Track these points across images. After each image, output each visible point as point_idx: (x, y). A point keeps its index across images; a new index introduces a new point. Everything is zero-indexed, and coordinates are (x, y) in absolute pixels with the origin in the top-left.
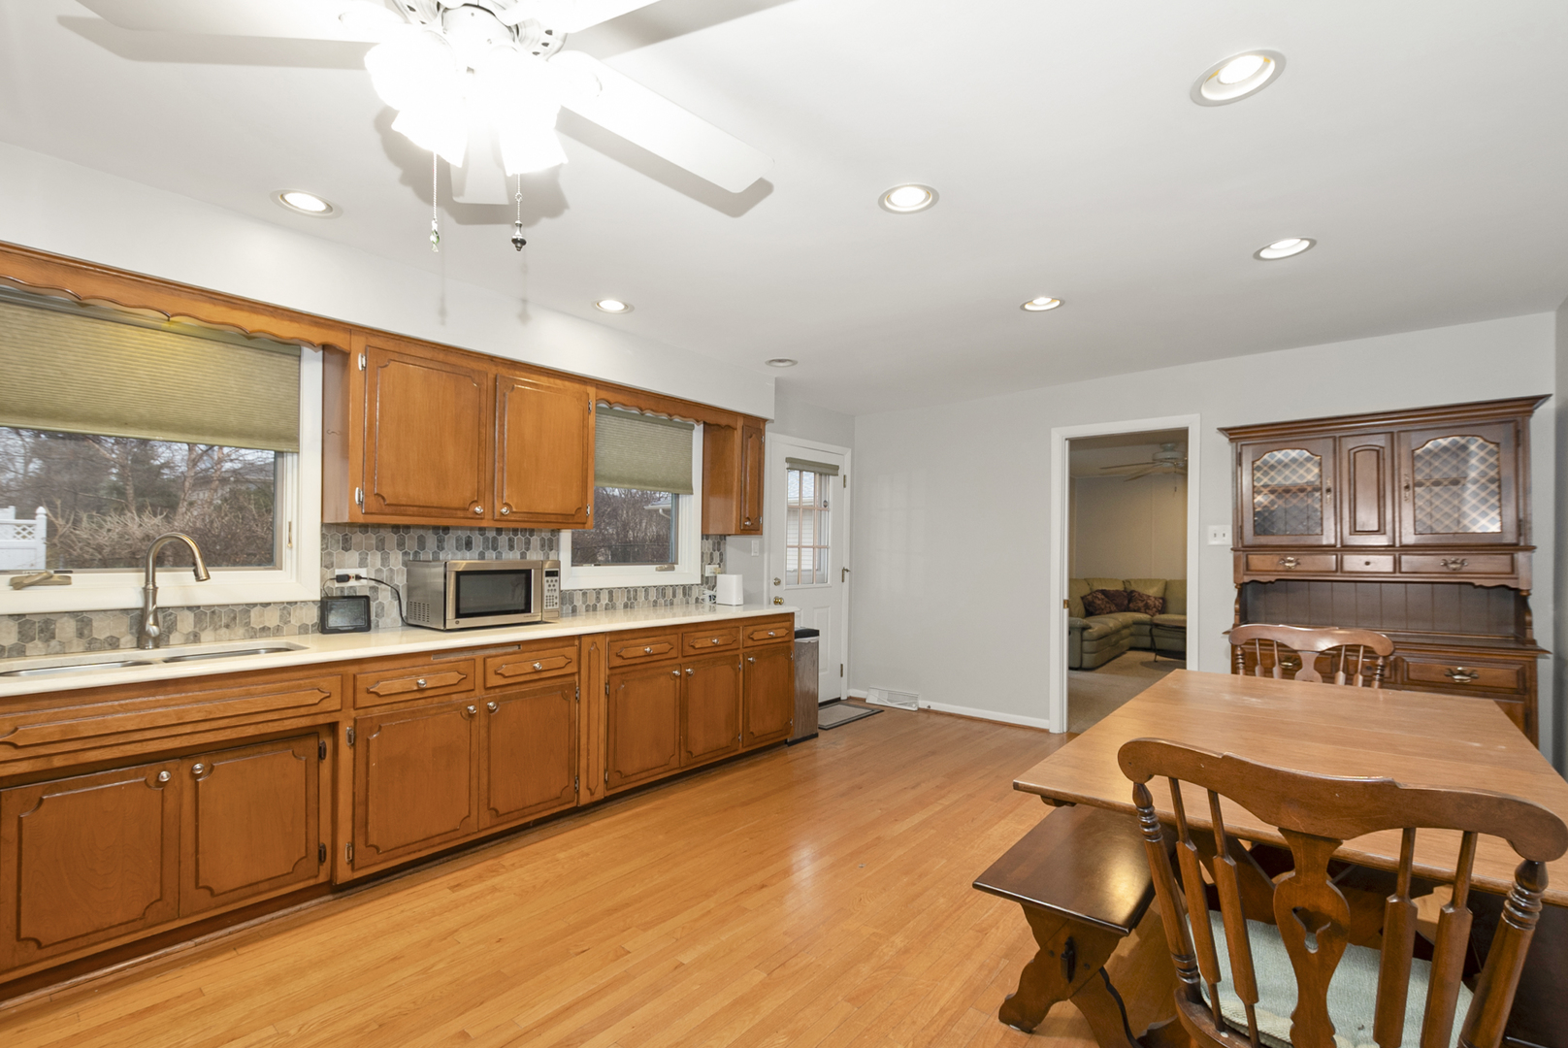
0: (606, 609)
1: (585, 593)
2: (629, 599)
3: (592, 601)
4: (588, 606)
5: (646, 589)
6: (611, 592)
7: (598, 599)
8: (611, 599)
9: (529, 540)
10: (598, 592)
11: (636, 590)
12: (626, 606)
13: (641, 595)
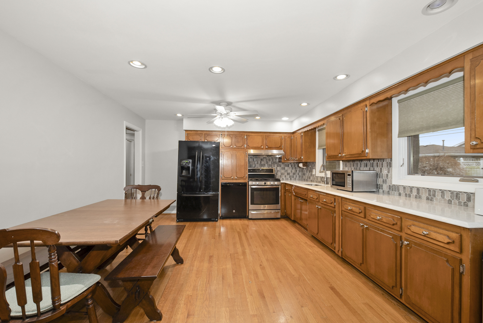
0: (416, 198)
1: (404, 188)
2: (429, 195)
3: (408, 192)
4: (406, 194)
5: (443, 192)
6: (418, 189)
7: (411, 191)
8: (418, 193)
9: (383, 163)
10: (411, 188)
11: (434, 191)
12: (428, 199)
13: (438, 195)
